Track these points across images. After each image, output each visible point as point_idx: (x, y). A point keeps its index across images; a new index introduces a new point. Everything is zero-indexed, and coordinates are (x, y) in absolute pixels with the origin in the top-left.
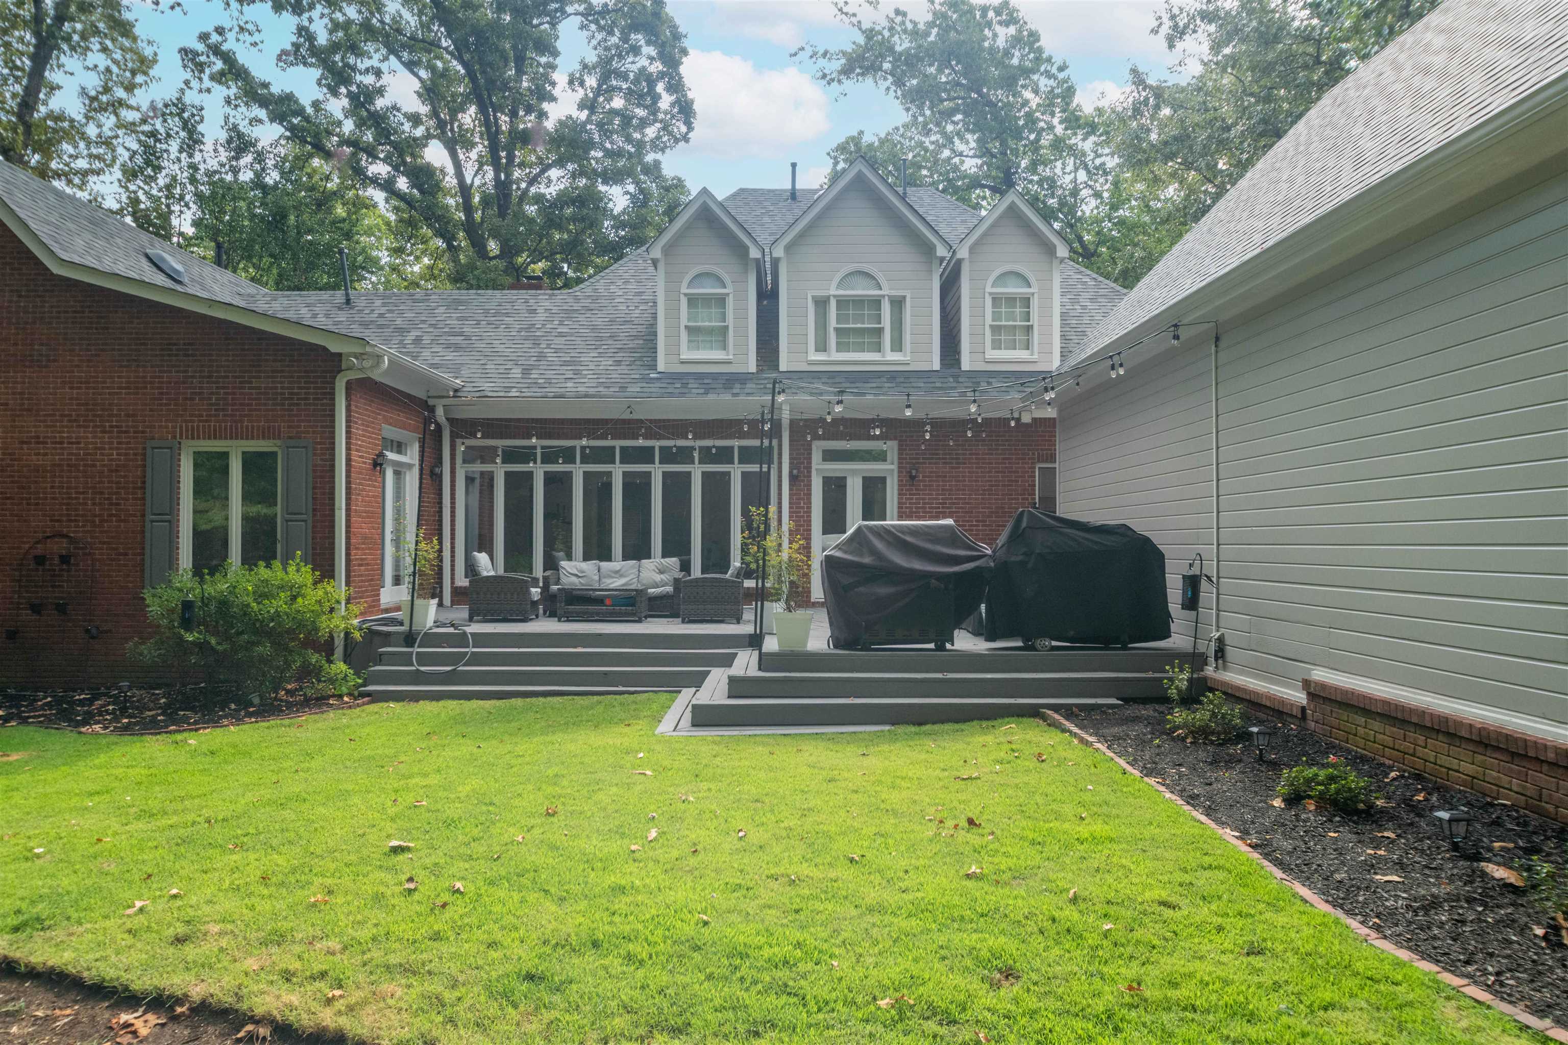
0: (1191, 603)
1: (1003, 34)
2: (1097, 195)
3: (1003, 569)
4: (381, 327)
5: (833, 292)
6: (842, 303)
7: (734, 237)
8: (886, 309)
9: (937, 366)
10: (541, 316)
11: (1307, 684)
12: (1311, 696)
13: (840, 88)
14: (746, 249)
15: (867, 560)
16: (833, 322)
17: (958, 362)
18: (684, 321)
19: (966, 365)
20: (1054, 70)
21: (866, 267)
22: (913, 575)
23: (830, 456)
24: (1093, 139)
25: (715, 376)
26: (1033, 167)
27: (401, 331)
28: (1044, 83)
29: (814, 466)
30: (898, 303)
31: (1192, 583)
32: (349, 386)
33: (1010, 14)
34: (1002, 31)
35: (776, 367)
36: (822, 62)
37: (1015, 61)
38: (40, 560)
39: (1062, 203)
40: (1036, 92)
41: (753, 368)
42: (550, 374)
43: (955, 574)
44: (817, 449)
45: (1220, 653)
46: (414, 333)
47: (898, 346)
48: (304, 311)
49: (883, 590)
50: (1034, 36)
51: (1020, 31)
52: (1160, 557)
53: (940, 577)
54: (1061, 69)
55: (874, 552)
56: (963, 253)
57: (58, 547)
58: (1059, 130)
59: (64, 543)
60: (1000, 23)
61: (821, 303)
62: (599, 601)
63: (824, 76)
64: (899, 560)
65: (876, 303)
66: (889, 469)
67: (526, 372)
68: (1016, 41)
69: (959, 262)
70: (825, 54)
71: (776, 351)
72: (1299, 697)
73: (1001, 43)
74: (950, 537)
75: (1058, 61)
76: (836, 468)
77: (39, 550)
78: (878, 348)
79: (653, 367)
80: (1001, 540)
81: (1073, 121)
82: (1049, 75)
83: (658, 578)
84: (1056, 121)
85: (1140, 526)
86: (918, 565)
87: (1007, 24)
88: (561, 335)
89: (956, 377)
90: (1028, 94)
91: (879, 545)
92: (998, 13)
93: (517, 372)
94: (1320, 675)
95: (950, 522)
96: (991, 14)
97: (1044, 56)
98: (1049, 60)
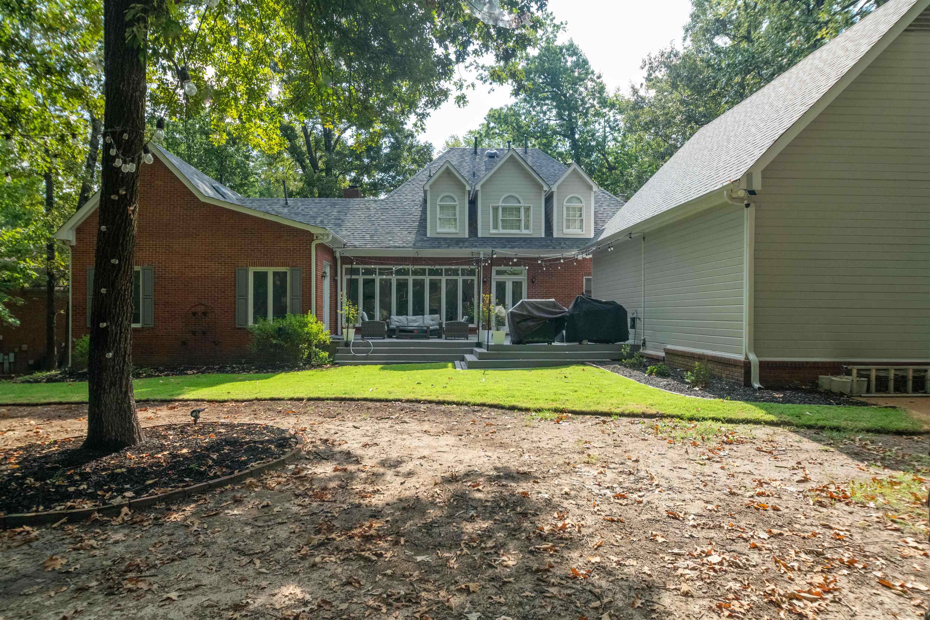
0: (633, 327)
1: (570, 61)
2: (615, 139)
3: (572, 316)
4: (304, 215)
5: (500, 204)
6: (504, 209)
7: (459, 181)
8: (522, 211)
9: (543, 236)
10: (373, 212)
11: (665, 349)
12: (666, 353)
13: (491, 86)
14: (465, 186)
15: (525, 313)
16: (500, 217)
17: (552, 234)
18: (438, 216)
19: (555, 235)
20: (595, 78)
21: (513, 194)
22: (542, 318)
23: (499, 273)
24: (613, 111)
25: (452, 239)
26: (585, 124)
27: (314, 218)
28: (590, 84)
29: (493, 277)
30: (527, 209)
31: (633, 320)
32: (317, 246)
33: (574, 51)
34: (569, 59)
35: (477, 235)
36: (481, 71)
37: (576, 74)
38: (194, 314)
39: (598, 144)
40: (586, 89)
41: (467, 236)
42: (382, 238)
43: (556, 318)
44: (494, 269)
45: (644, 344)
46: (319, 219)
47: (527, 227)
48: (268, 207)
49: (531, 324)
50: (585, 62)
51: (578, 60)
52: (625, 313)
53: (550, 319)
54: (599, 78)
55: (528, 310)
56: (554, 189)
57: (200, 309)
58: (597, 106)
59: (203, 307)
60: (569, 55)
61: (496, 209)
62: (411, 331)
63: (482, 79)
64: (536, 313)
65: (518, 209)
66: (523, 278)
67: (372, 236)
68: (577, 65)
69: (552, 193)
70: (483, 67)
71: (476, 228)
72: (663, 354)
73: (569, 64)
74: (554, 305)
75: (597, 73)
76: (501, 278)
77: (193, 310)
78: (519, 228)
79: (425, 235)
80: (571, 306)
81: (604, 103)
82: (592, 80)
83: (431, 323)
84: (595, 103)
85: (618, 302)
86: (543, 315)
87: (571, 55)
88: (383, 220)
89: (551, 240)
90: (582, 89)
91: (529, 308)
92: (568, 50)
93: (368, 236)
94: (669, 347)
95: (553, 300)
96: (564, 50)
97: (590, 71)
98: (593, 72)
